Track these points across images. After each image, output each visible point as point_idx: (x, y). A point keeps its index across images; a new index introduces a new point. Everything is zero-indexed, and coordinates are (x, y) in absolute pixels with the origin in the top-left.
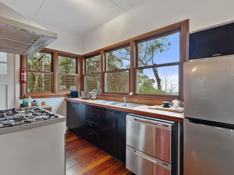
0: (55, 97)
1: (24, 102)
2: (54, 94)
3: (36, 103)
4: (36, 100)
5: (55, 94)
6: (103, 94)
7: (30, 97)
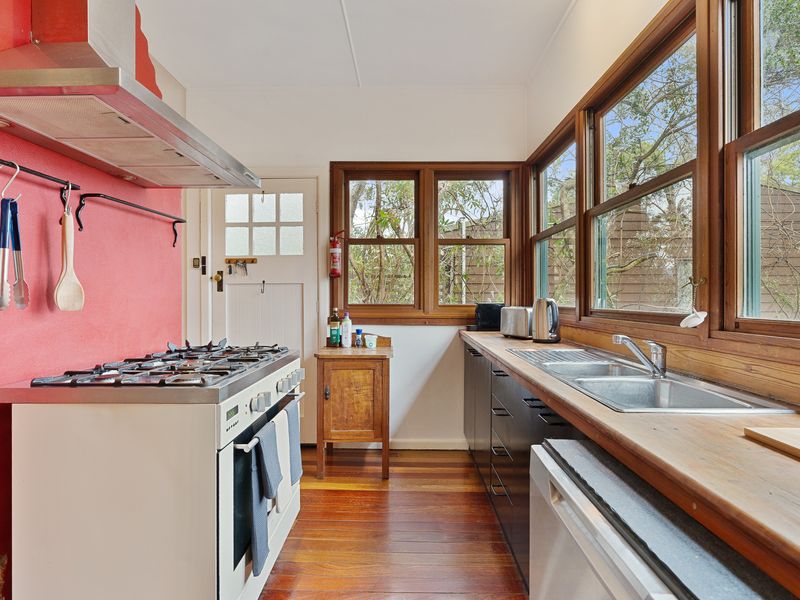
0: (425, 324)
1: (334, 333)
2: (420, 314)
3: (364, 340)
4: (365, 328)
5: (423, 315)
6: (583, 318)
7: (348, 317)
